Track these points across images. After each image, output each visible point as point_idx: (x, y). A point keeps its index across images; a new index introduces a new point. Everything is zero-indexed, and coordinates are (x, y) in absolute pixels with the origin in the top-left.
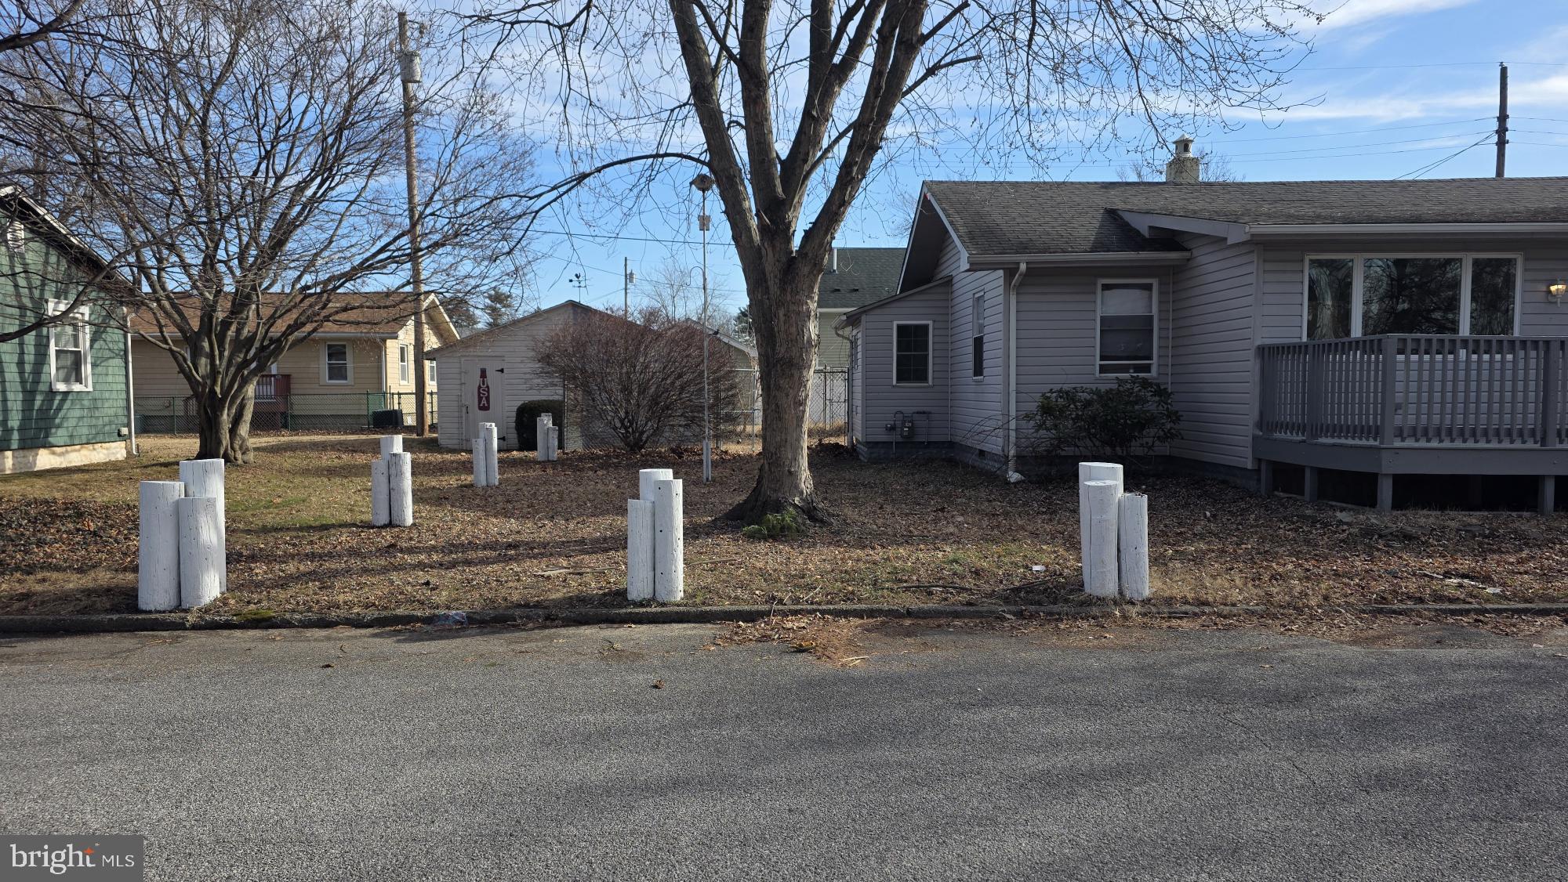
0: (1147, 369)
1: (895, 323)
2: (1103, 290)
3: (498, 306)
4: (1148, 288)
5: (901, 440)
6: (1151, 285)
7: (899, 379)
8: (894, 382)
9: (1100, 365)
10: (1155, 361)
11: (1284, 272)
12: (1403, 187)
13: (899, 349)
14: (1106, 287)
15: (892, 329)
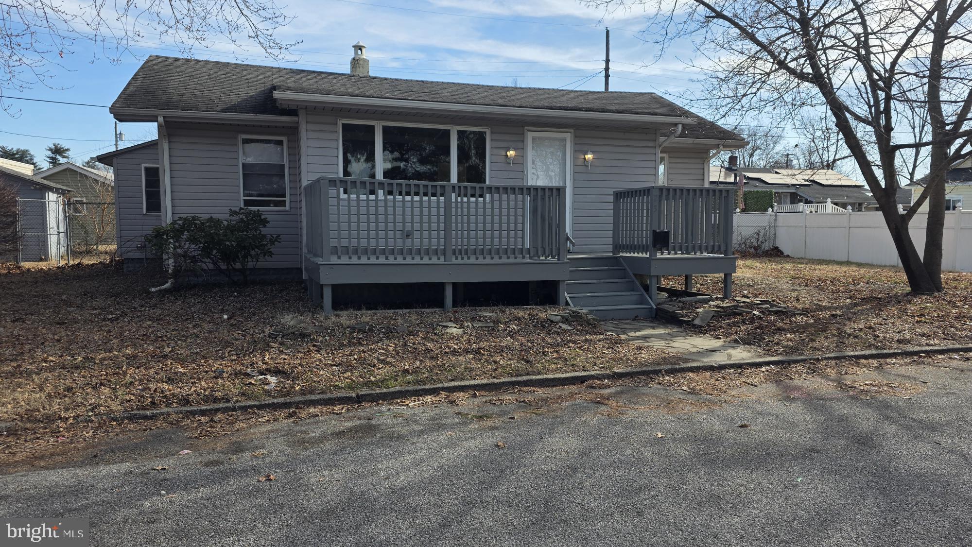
0: (283, 203)
1: (143, 166)
2: (243, 143)
3: (58, 156)
4: (280, 143)
5: (151, 256)
6: (282, 141)
7: (148, 210)
8: (145, 212)
9: (244, 200)
10: (287, 198)
11: (324, 131)
12: (497, 91)
13: (147, 186)
14: (246, 141)
15: (141, 170)
